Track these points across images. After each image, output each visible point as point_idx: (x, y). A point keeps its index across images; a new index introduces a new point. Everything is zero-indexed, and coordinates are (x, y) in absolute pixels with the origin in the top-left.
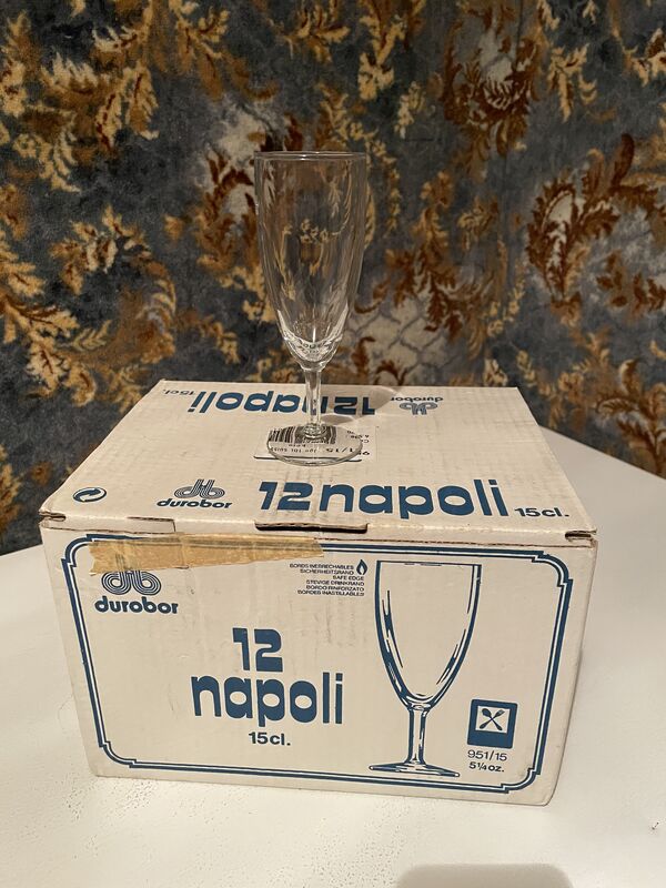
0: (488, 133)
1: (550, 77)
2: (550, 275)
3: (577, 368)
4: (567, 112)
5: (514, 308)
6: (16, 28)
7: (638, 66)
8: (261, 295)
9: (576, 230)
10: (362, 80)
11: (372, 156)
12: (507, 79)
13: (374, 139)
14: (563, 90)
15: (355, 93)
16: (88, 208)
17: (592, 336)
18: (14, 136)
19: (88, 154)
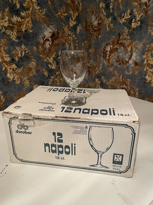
0: (94, 34)
1: (105, 24)
2: (107, 61)
3: (113, 78)
4: (108, 30)
5: (101, 68)
6: (7, 10)
7: (120, 21)
8: (52, 63)
9: (111, 52)
10: (70, 23)
11: (73, 37)
12: (97, 24)
13: (73, 34)
14: (107, 26)
15: (69, 25)
16: (19, 44)
17: (115, 71)
18: (6, 30)
19: (19, 34)
